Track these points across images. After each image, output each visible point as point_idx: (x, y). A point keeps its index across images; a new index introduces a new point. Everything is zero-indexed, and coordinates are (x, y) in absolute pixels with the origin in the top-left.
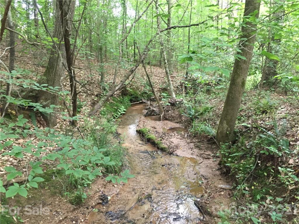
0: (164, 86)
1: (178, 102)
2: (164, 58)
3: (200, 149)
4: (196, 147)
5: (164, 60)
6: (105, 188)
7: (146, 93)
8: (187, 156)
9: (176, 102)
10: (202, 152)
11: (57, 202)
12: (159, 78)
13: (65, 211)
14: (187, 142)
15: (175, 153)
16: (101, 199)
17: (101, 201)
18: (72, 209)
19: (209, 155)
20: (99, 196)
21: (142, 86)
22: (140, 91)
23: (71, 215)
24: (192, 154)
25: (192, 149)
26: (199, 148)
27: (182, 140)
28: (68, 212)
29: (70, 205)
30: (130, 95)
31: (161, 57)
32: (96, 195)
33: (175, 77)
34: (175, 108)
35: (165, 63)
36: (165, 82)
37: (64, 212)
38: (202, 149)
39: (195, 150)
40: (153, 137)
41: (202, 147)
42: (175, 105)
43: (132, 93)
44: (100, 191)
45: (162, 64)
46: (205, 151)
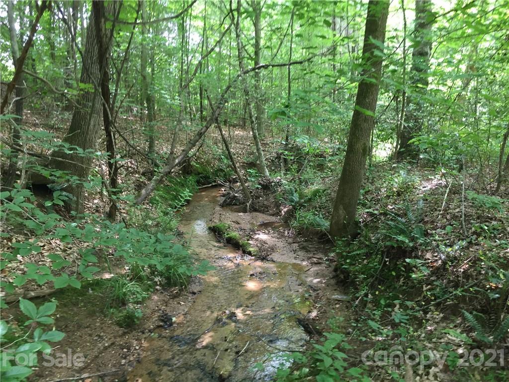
0: (251, 159)
1: (273, 184)
2: (250, 114)
3: (307, 252)
4: (301, 248)
5: (251, 117)
6: (166, 306)
7: (222, 170)
8: (288, 261)
9: (270, 183)
10: (311, 255)
11: (98, 324)
12: (242, 146)
13: (112, 335)
14: (288, 242)
15: (269, 258)
16: (162, 321)
17: (161, 324)
18: (120, 332)
19: (320, 259)
20: (159, 316)
21: (216, 159)
22: (212, 168)
23: (120, 341)
24: (295, 258)
25: (295, 251)
26: (306, 249)
27: (281, 240)
28: (115, 337)
29: (117, 328)
30: (196, 174)
31: (245, 112)
32: (155, 315)
33: (268, 144)
34: (268, 192)
35: (252, 122)
36: (252, 153)
37: (109, 337)
38: (310, 251)
39: (299, 253)
40: (235, 236)
41: (311, 248)
42: (269, 188)
43: (200, 170)
44: (160, 310)
45: (246, 124)
46: (314, 254)
